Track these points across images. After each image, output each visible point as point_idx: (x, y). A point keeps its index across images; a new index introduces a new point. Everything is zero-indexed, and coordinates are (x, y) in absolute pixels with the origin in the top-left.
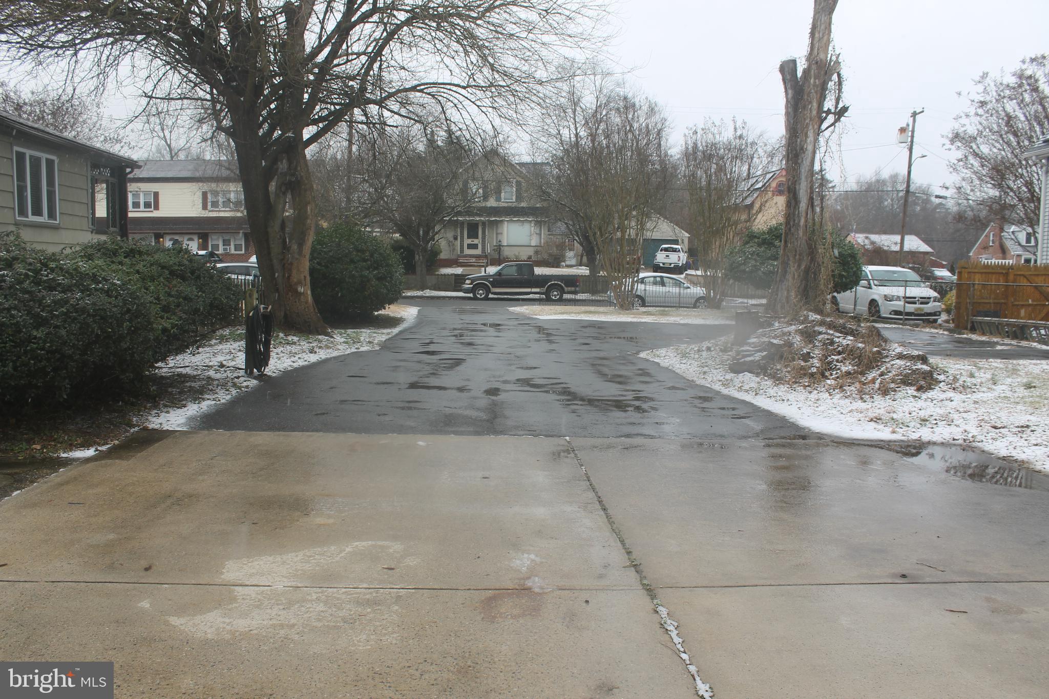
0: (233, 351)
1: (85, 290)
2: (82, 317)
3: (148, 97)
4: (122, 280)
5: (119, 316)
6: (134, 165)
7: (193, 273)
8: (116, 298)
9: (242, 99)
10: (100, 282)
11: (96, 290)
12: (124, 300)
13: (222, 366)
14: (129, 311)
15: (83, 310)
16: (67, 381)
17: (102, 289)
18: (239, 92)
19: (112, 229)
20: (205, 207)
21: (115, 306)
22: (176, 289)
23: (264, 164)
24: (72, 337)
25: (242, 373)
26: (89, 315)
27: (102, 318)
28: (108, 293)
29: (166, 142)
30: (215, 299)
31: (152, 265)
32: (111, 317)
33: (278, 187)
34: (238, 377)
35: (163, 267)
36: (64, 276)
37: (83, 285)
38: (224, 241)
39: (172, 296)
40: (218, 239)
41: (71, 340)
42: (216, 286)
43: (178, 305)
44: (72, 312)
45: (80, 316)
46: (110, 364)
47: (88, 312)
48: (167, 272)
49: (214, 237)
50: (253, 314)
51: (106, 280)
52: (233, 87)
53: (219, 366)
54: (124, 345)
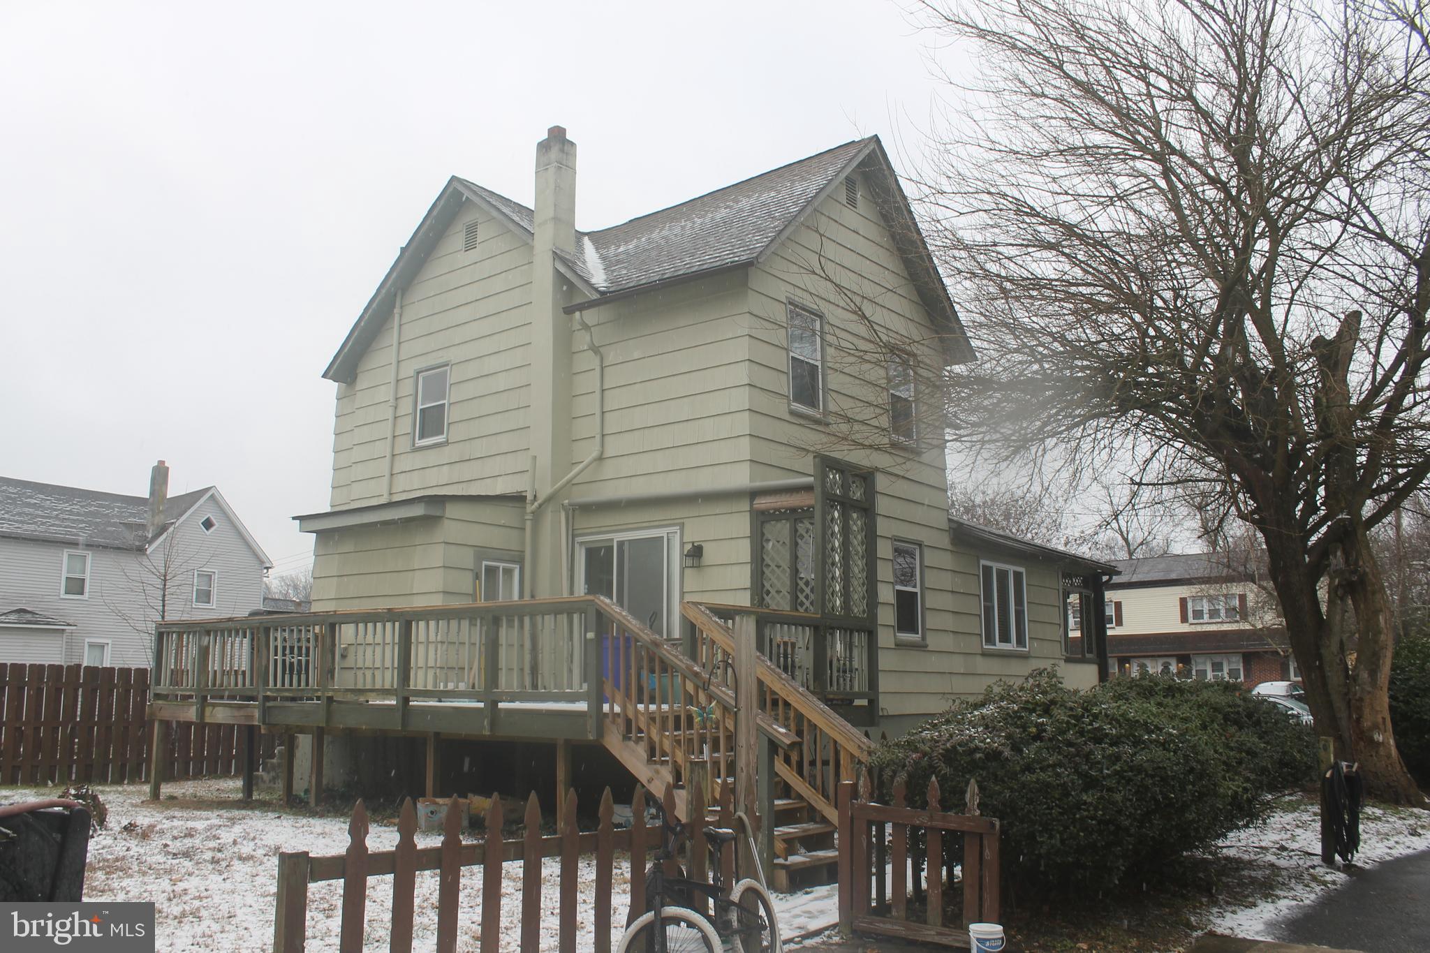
0: (1288, 827)
1: (1137, 742)
2: (1139, 778)
3: (1137, 484)
4: (1178, 729)
5: (1182, 776)
6: (1111, 570)
7: (1250, 716)
8: (1175, 752)
9: (1270, 475)
10: (1153, 732)
11: (1151, 741)
12: (1186, 757)
13: (1283, 848)
14: (1192, 770)
15: (1139, 770)
16: (1121, 861)
17: (1157, 741)
18: (1265, 465)
19: (1088, 656)
20: (1184, 619)
21: (1178, 764)
22: (1235, 739)
23: (1307, 559)
24: (1128, 804)
25: (1317, 861)
26: (1147, 775)
27: (1162, 779)
28: (1164, 745)
29: (1122, 534)
30: (1284, 753)
31: (1200, 706)
32: (1173, 778)
33: (1332, 591)
34: (1314, 867)
35: (1216, 710)
36: (1110, 724)
37: (1134, 736)
38: (1213, 665)
39: (1232, 749)
40: (1205, 663)
41: (1127, 807)
42: (1282, 734)
43: (1240, 763)
44: (1126, 771)
45: (1135, 775)
46: (1172, 840)
47: (1146, 771)
48: (1220, 716)
49: (1200, 660)
50: (1332, 775)
51: (1160, 730)
52: (1256, 460)
53: (1278, 849)
54: (1190, 816)
